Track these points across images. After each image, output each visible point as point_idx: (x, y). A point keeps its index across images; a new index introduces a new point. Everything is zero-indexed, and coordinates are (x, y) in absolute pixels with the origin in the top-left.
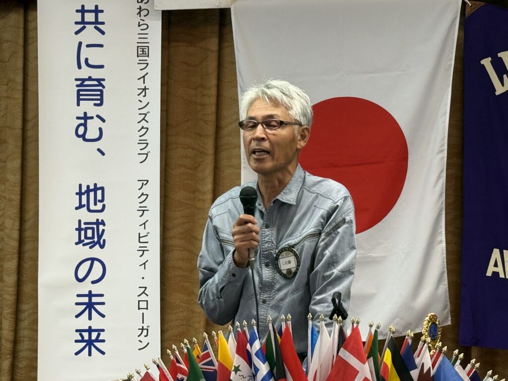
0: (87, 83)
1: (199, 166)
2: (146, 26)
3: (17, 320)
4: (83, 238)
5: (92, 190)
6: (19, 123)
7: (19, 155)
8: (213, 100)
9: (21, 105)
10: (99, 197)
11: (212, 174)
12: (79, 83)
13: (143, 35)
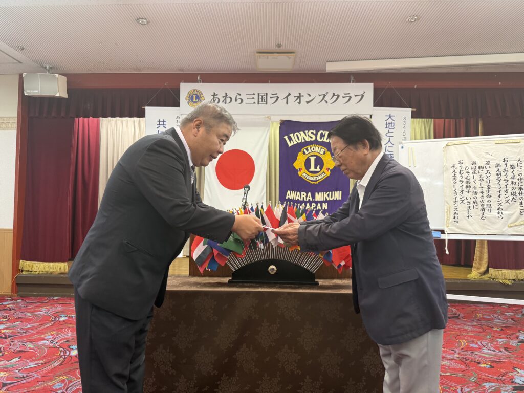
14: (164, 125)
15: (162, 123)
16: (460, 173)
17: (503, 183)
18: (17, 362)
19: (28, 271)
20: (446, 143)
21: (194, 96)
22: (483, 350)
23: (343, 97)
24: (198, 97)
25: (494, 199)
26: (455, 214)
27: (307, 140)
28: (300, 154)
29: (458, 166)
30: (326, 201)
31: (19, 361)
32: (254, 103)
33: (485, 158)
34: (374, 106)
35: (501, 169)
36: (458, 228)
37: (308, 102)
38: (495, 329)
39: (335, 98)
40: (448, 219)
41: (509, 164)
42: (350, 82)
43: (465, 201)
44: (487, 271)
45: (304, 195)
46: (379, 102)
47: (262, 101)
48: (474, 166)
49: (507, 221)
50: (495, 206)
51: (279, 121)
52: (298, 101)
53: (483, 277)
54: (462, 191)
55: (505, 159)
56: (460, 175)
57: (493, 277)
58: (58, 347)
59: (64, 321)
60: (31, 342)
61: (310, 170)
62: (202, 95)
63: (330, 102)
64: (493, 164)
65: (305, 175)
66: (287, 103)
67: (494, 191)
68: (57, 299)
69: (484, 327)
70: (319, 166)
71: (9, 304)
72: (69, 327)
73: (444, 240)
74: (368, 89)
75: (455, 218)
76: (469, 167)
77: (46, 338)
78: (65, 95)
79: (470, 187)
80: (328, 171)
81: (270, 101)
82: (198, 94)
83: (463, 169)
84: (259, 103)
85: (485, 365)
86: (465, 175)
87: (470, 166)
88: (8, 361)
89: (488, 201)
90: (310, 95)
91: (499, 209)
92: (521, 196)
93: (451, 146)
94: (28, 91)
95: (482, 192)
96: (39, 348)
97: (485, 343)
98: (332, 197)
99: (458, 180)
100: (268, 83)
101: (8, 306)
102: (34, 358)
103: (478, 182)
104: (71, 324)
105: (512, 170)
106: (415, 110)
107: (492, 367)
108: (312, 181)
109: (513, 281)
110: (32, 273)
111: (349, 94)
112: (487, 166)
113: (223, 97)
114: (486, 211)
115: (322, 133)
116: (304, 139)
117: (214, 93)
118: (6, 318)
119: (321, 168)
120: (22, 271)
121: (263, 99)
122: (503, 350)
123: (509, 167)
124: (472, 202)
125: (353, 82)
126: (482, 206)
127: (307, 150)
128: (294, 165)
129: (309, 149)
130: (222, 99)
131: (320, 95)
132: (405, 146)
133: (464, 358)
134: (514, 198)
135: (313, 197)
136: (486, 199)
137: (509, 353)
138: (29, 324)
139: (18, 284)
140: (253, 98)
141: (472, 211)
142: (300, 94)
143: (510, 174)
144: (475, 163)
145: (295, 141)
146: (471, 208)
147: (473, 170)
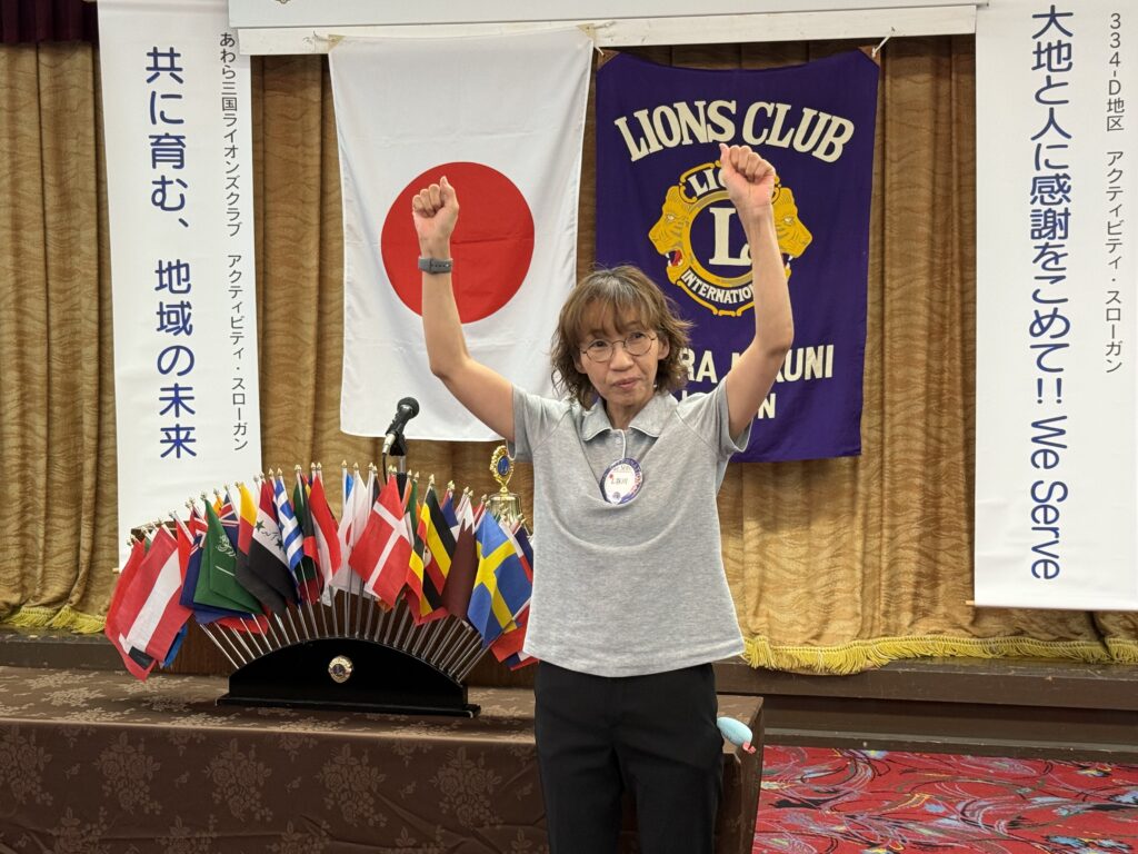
0: (163, 141)
1: (302, 237)
2: (231, 74)
3: (100, 414)
4: (165, 323)
5: (174, 268)
6: (92, 185)
7: (94, 223)
8: (316, 161)
9: (93, 164)
10: (183, 275)
11: (317, 248)
12: (154, 140)
13: (229, 85)
14: (172, 68)
15: (164, 62)
27: (702, 139)
28: (675, 194)
61: (712, 262)
65: (691, 278)
116: (692, 135)
127: (702, 179)
128: (653, 236)
129: (709, 174)
135: (724, 368)
145: (655, 140)
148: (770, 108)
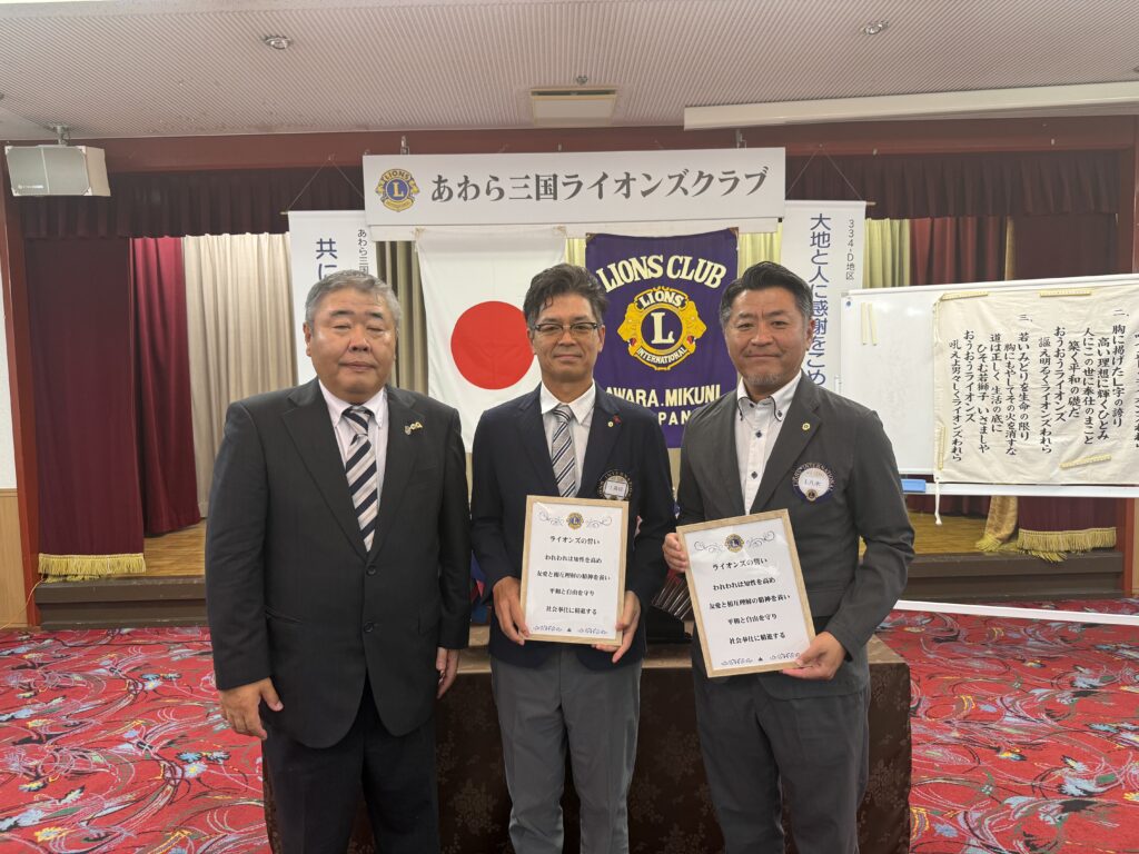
2: (365, 253)
13: (363, 259)
14: (331, 250)
15: (326, 247)
16: (967, 359)
17: (1053, 379)
18: (77, 800)
19: (60, 576)
20: (940, 294)
21: (396, 185)
22: (1007, 719)
23: (722, 180)
24: (403, 187)
25: (1034, 412)
26: (955, 442)
27: (645, 277)
28: (632, 307)
29: (963, 343)
30: (689, 407)
31: (82, 798)
32: (529, 197)
33: (1020, 327)
34: (788, 198)
35: (1051, 351)
36: (962, 471)
37: (645, 194)
38: (1030, 664)
39: (704, 181)
40: (941, 454)
41: (1067, 339)
42: (736, 147)
43: (977, 417)
44: (1014, 535)
45: (641, 394)
46: (798, 188)
47: (546, 193)
48: (995, 344)
49: (1059, 458)
50: (1035, 426)
51: (584, 234)
52: (624, 190)
53: (1006, 546)
54: (970, 396)
55: (1059, 329)
56: (967, 363)
57: (1026, 547)
58: (156, 757)
59: (154, 690)
60: (97, 749)
61: (653, 342)
62: (412, 182)
63: (692, 191)
64: (1033, 339)
65: (642, 352)
66: (601, 196)
67: (1036, 395)
68: (128, 634)
69: (1007, 660)
70: (671, 333)
71: (29, 652)
72: (169, 706)
73: (933, 497)
74: (774, 160)
75: (954, 451)
76: (985, 345)
77: (126, 736)
78: (105, 192)
79: (986, 387)
80: (691, 342)
81: (563, 192)
82: (404, 179)
83: (974, 349)
84: (538, 198)
85: (1010, 755)
86: (976, 363)
87: (987, 343)
88: (60, 801)
89: (1022, 417)
90: (649, 178)
91: (1044, 432)
92: (1088, 406)
93: (952, 302)
94: (20, 187)
95: (1011, 398)
96: (115, 761)
97: (1009, 700)
98: (699, 398)
99: (962, 374)
100: (556, 150)
101: (26, 657)
102: (111, 790)
103: (1003, 377)
104: (170, 697)
105: (1073, 353)
106: (873, 204)
107: (1023, 758)
108: (658, 365)
109: (1065, 555)
110: (68, 578)
111: (733, 172)
112: (1023, 344)
113: (460, 185)
114: (1018, 437)
115: (677, 261)
116: (640, 275)
117: (440, 177)
118: (30, 690)
119: (677, 337)
120: (46, 576)
121: (548, 188)
122: (1044, 716)
123: (1066, 346)
124: (990, 419)
125: (742, 146)
126: (1011, 426)
127: (646, 298)
128: (620, 331)
129: (650, 296)
130: (457, 190)
131: (670, 177)
132: (854, 300)
133: (969, 740)
134: (1074, 409)
135: (661, 398)
136: (1018, 412)
137: (1055, 723)
138: (84, 702)
139: (39, 605)
140: (526, 186)
141: (990, 437)
142: (628, 175)
143: (1068, 361)
144: (997, 337)
145: (620, 280)
146: (989, 430)
147: (994, 352)
148: (681, 259)
